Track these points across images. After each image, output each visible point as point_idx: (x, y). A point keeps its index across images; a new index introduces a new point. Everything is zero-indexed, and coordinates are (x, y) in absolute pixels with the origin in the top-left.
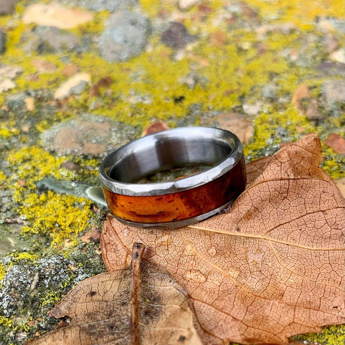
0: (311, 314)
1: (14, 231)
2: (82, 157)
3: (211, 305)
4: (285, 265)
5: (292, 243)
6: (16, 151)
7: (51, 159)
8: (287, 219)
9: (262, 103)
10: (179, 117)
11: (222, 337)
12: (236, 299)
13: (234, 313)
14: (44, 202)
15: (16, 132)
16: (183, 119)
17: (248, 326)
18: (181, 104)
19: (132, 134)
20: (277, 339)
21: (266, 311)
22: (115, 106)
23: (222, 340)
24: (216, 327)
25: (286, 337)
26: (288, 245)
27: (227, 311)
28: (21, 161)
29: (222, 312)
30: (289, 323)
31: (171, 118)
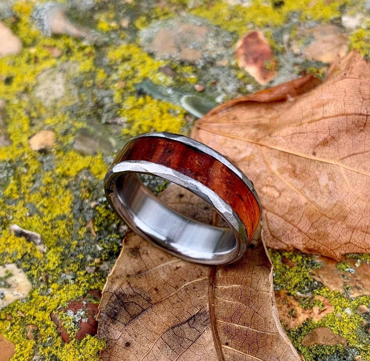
0: (366, 237)
1: (114, 131)
2: (178, 63)
3: (282, 217)
4: (353, 190)
5: (362, 171)
6: (115, 49)
7: (149, 61)
8: (361, 149)
9: (363, 16)
10: (276, 26)
11: (287, 243)
12: (304, 215)
13: (300, 226)
14: (142, 106)
15: (116, 28)
16: (279, 28)
17: (310, 239)
18: (280, 10)
19: (227, 42)
20: (332, 253)
21: (328, 229)
22: (213, 6)
23: (287, 245)
24: (283, 235)
25: (340, 253)
26: (358, 173)
27: (294, 224)
28: (120, 60)
29: (290, 223)
30: (345, 242)
31: (267, 26)
